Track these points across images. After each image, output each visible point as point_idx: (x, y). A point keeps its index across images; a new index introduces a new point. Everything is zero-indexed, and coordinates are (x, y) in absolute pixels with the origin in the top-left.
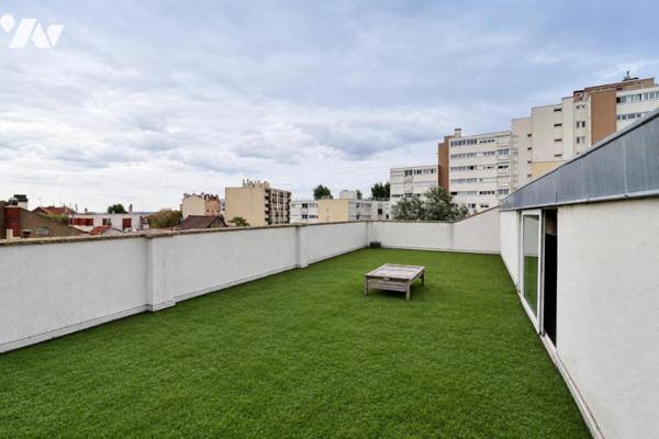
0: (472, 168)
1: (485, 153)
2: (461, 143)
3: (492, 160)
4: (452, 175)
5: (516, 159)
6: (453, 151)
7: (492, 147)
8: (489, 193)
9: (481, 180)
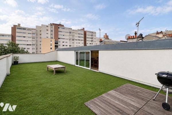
0: (24, 37)
1: (28, 33)
2: (20, 29)
3: (30, 35)
4: (17, 38)
5: (37, 36)
6: (17, 30)
7: (30, 32)
8: (30, 45)
9: (27, 41)
